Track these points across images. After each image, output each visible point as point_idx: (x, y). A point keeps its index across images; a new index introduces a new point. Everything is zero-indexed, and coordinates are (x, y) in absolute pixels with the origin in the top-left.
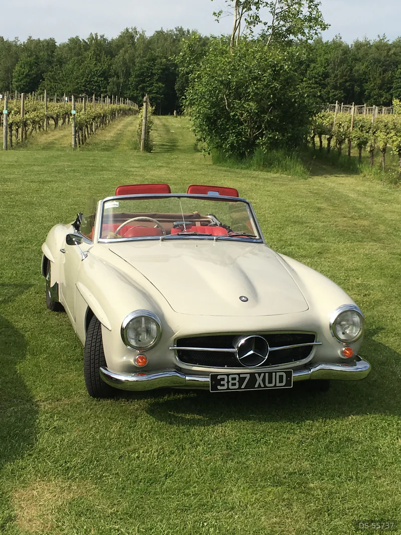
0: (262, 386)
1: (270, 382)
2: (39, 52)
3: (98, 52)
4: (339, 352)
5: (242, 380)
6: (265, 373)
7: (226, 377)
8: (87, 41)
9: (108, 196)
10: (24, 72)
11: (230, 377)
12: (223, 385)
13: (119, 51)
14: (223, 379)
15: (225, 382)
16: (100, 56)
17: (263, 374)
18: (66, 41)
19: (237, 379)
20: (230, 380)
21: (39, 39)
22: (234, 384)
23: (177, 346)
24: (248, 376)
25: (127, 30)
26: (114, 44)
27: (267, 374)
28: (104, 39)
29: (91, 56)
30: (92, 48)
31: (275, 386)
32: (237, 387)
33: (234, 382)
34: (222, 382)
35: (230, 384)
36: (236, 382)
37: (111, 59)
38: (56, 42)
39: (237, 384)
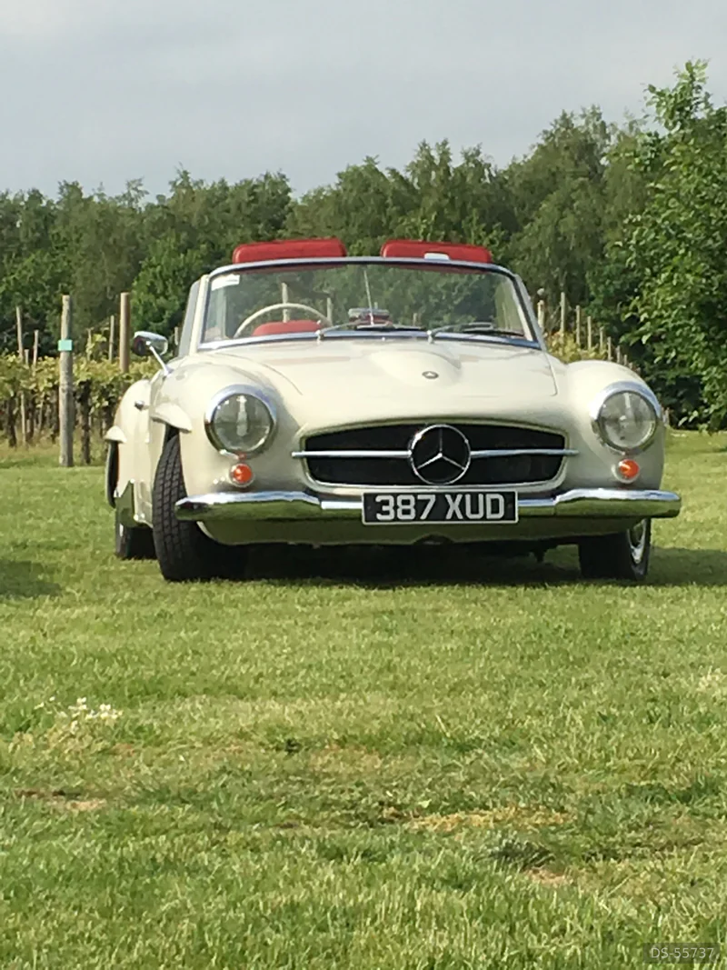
0: (460, 516)
1: (475, 511)
2: (221, 233)
3: (454, 218)
4: (613, 470)
5: (421, 505)
6: (464, 494)
7: (391, 499)
8: (408, 175)
9: (219, 266)
10: (162, 310)
11: (400, 499)
12: (387, 513)
13: (535, 207)
14: (386, 503)
15: (389, 508)
16: (461, 231)
17: (459, 497)
18: (331, 182)
19: (413, 503)
20: (399, 503)
21: (223, 181)
22: (406, 512)
23: (307, 450)
24: (433, 498)
25: (566, 121)
26: (518, 182)
27: (468, 497)
28: (478, 164)
29: (425, 234)
30: (430, 202)
31: (484, 518)
32: (413, 515)
33: (406, 507)
34: (385, 508)
35: (399, 511)
36: (411, 507)
37: (505, 240)
38: (289, 190)
39: (413, 512)
